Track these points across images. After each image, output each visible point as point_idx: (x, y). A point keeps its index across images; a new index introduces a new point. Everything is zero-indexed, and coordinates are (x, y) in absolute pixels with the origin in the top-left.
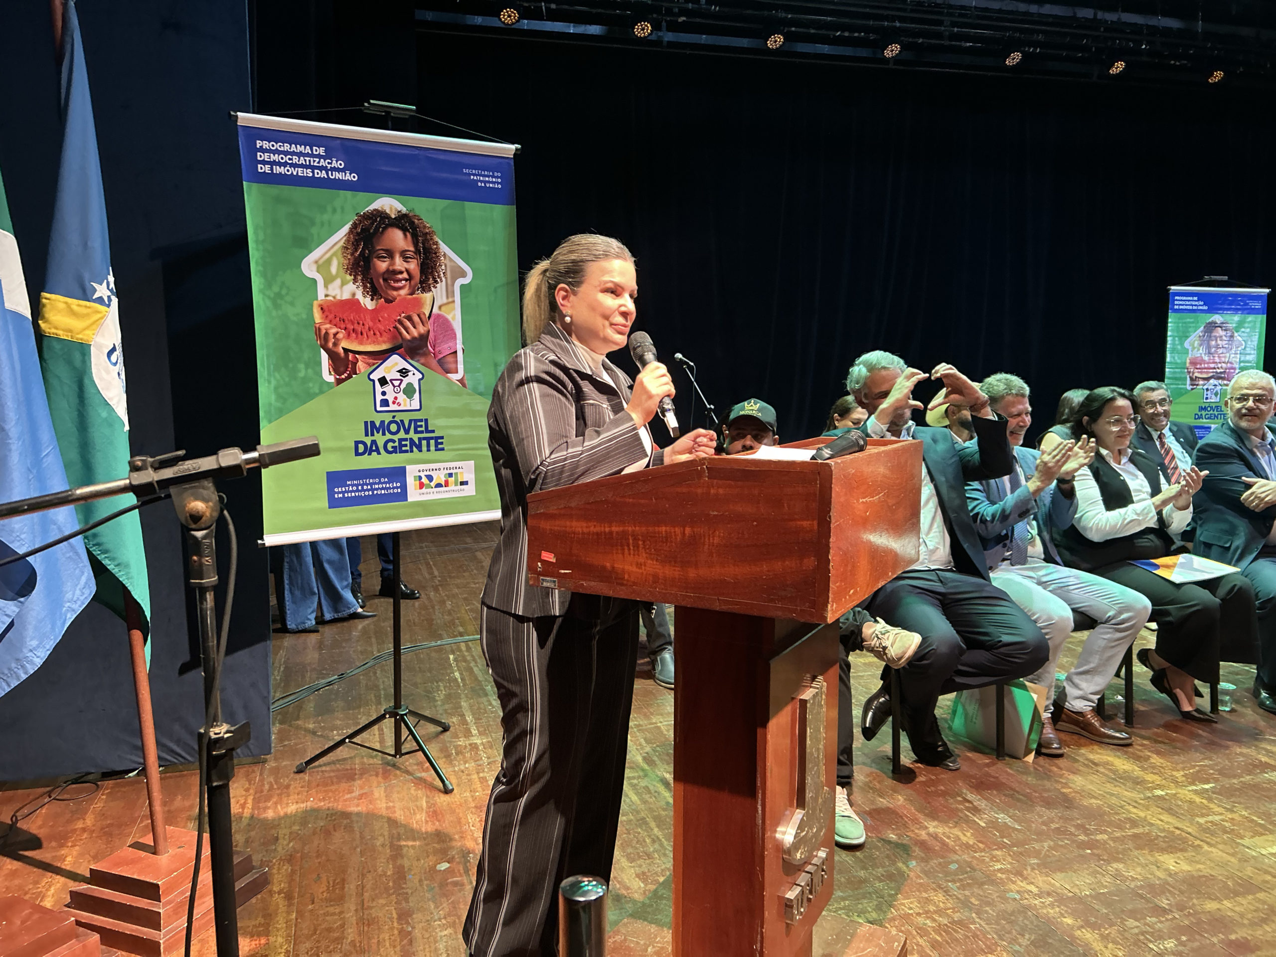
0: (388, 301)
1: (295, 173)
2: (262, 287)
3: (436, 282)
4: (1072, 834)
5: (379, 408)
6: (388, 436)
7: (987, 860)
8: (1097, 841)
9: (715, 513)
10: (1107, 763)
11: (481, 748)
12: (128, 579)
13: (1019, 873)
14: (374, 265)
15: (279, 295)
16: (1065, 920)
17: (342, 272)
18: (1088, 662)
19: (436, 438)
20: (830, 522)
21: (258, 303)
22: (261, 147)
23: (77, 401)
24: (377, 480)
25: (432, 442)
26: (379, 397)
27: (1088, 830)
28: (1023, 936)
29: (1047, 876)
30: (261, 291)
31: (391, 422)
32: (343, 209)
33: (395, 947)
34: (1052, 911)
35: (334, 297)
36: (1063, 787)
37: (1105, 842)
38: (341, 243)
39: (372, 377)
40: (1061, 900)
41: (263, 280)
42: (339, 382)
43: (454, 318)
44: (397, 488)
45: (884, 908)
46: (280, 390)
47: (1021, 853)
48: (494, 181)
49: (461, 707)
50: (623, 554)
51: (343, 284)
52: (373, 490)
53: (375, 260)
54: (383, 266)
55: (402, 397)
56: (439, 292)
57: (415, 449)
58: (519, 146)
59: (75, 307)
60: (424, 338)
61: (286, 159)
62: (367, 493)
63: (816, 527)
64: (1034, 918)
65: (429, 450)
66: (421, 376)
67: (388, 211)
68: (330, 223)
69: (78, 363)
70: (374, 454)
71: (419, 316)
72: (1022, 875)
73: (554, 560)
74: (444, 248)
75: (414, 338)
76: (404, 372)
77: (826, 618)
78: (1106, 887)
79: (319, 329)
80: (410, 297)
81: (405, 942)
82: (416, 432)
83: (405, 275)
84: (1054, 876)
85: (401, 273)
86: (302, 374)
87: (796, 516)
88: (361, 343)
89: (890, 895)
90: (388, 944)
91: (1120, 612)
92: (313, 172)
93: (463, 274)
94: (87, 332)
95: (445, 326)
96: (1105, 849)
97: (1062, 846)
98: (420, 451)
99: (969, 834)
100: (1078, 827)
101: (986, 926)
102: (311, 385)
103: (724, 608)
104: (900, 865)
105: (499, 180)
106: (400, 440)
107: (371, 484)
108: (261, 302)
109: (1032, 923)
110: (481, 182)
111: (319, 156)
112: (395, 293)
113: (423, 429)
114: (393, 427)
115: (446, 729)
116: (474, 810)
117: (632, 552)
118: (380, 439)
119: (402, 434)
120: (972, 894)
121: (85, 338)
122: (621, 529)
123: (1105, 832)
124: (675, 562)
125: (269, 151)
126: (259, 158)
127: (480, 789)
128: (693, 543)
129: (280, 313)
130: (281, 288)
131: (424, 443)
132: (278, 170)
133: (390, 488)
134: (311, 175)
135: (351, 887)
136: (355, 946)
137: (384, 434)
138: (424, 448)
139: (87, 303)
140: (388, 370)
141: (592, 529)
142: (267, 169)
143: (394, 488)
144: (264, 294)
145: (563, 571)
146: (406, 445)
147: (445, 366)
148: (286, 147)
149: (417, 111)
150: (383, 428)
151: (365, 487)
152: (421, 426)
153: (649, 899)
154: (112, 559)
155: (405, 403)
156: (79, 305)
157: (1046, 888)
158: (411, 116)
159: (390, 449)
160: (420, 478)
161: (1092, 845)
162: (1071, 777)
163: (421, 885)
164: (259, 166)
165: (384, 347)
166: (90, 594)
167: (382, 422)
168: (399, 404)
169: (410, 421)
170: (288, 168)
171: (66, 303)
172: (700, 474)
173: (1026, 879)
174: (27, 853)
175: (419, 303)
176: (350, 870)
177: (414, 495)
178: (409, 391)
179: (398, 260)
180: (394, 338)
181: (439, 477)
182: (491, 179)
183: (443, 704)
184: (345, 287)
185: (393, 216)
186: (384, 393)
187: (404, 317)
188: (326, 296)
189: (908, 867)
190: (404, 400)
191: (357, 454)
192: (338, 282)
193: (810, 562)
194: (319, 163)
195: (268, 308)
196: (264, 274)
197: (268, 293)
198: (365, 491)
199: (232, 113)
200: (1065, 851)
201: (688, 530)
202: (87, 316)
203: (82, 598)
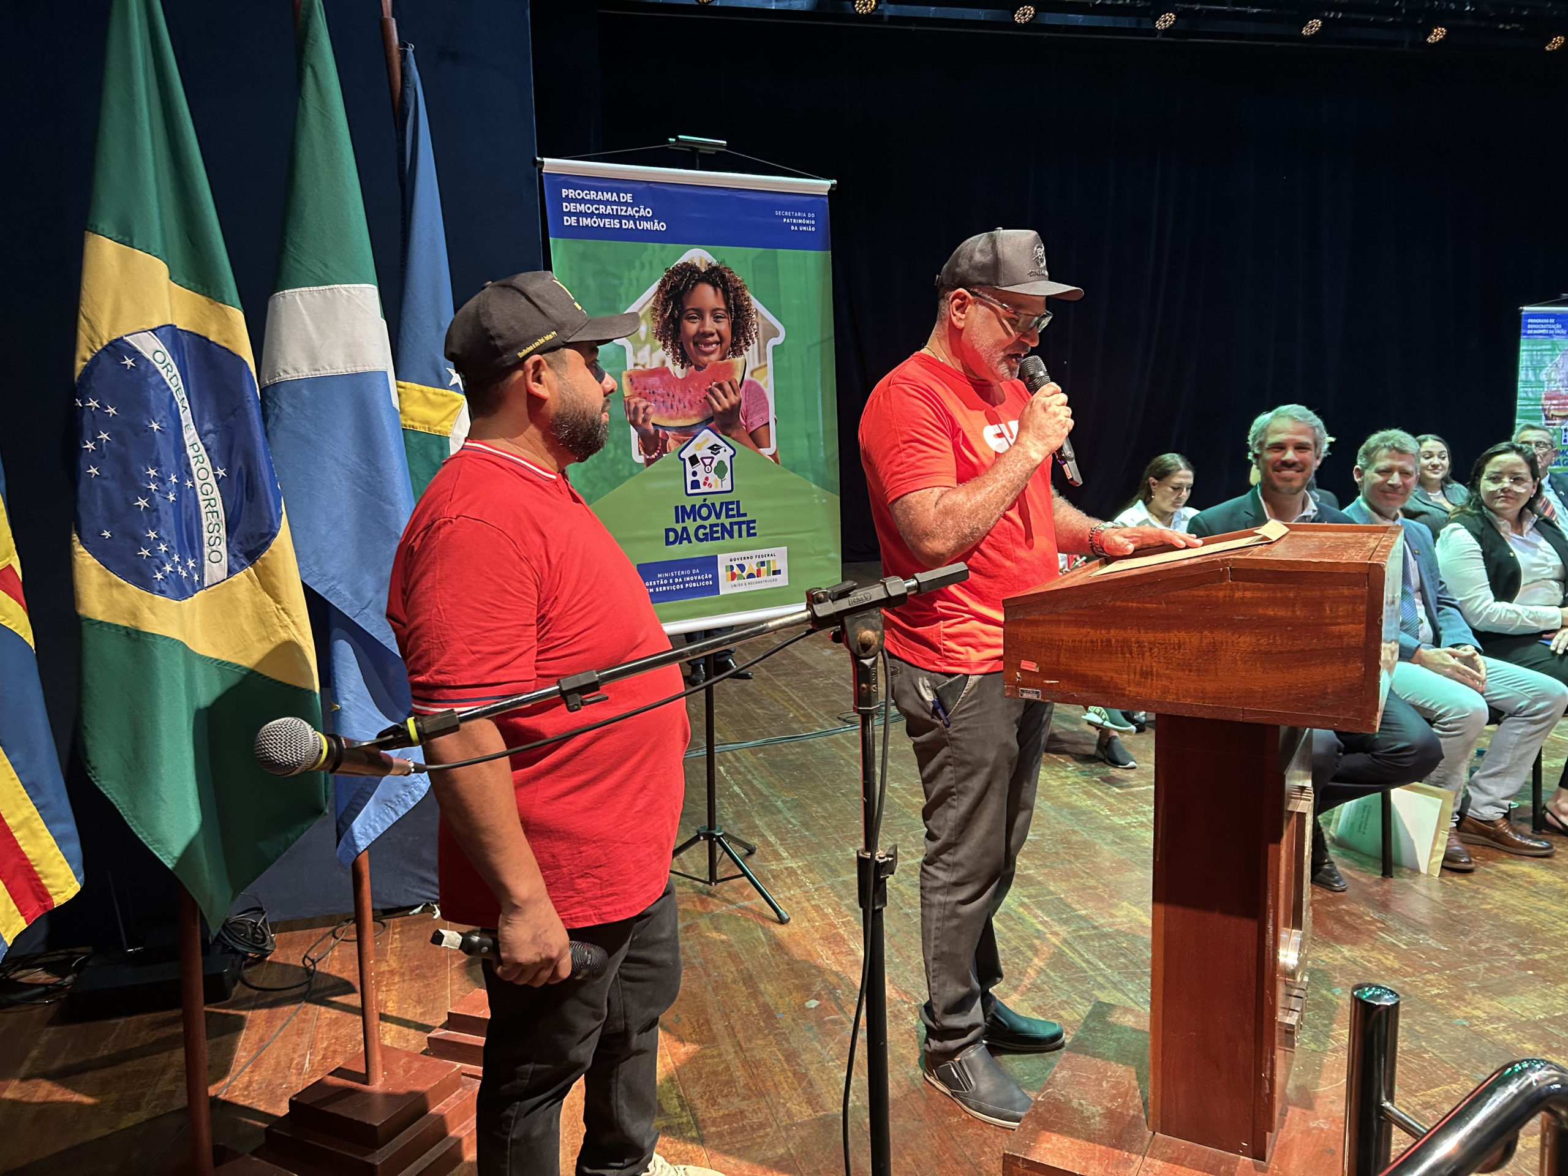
0: (699, 368)
1: (602, 225)
3: (748, 344)
4: (1506, 954)
5: (690, 491)
6: (699, 522)
7: (1421, 985)
8: (1537, 961)
9: (1241, 618)
10: (1524, 874)
11: (799, 872)
13: (1460, 998)
14: (684, 328)
16: (1525, 1046)
17: (652, 336)
18: (1498, 763)
19: (748, 523)
20: (1381, 626)
22: (567, 196)
24: (688, 572)
25: (744, 527)
26: (690, 478)
27: (1523, 949)
28: (1484, 1064)
29: (1492, 1000)
31: (701, 507)
32: (651, 263)
33: (795, 1090)
34: (1508, 1037)
35: (644, 366)
36: (1482, 903)
37: (1546, 963)
38: (650, 304)
39: (682, 456)
40: (1517, 1025)
42: (649, 462)
43: (766, 384)
44: (708, 580)
45: (1321, 1037)
47: (1456, 976)
48: (806, 223)
49: (757, 826)
51: (652, 352)
52: (684, 583)
53: (685, 321)
54: (692, 327)
55: (713, 477)
56: (750, 355)
57: (726, 535)
58: (835, 181)
59: (431, 396)
60: (735, 409)
61: (593, 209)
62: (678, 587)
63: (1364, 632)
64: (1490, 1045)
65: (740, 536)
66: (732, 452)
67: (698, 265)
68: (638, 279)
69: (436, 458)
70: (685, 542)
71: (730, 383)
72: (1464, 1000)
73: (1037, 670)
74: (755, 304)
75: (725, 410)
76: (715, 449)
78: (1560, 1009)
79: (629, 403)
80: (721, 362)
81: (804, 1084)
82: (728, 516)
83: (716, 338)
84: (1500, 999)
85: (712, 335)
86: (611, 455)
87: (1339, 621)
88: (671, 418)
89: (1325, 1026)
90: (785, 1086)
91: (1535, 701)
92: (621, 223)
93: (776, 334)
94: (445, 423)
95: (756, 392)
96: (1548, 970)
97: (1498, 967)
98: (732, 537)
99: (1391, 957)
100: (1511, 946)
101: (1441, 1055)
102: (620, 467)
103: (1250, 718)
104: (1324, 992)
105: (813, 222)
106: (712, 526)
107: (682, 577)
109: (1490, 1050)
110: (795, 225)
111: (626, 204)
112: (705, 359)
113: (735, 512)
114: (704, 512)
115: (751, 852)
116: (821, 941)
118: (691, 525)
119: (713, 520)
120: (1415, 1022)
121: (444, 430)
122: (1122, 635)
123: (1542, 951)
124: (1190, 671)
125: (575, 200)
126: (565, 210)
127: (818, 918)
128: (1212, 651)
131: (736, 527)
132: (585, 222)
133: (701, 580)
134: (618, 226)
135: (719, 1027)
136: (751, 1090)
137: (695, 520)
138: (736, 534)
139: (444, 391)
140: (699, 447)
141: (1085, 636)
142: (573, 221)
143: (705, 580)
145: (1048, 682)
146: (717, 532)
147: (757, 440)
148: (593, 195)
149: (727, 147)
150: (694, 512)
151: (676, 580)
152: (732, 509)
153: (1082, 1031)
155: (718, 484)
156: (435, 394)
157: (1494, 1013)
158: (718, 152)
159: (701, 536)
160: (732, 567)
161: (1534, 965)
162: (1487, 891)
163: (797, 1025)
164: (566, 219)
165: (695, 421)
167: (693, 506)
168: (710, 486)
169: (722, 504)
170: (594, 219)
171: (422, 391)
172: (1222, 577)
173: (1469, 1004)
174: (334, 999)
175: (729, 369)
176: (710, 1010)
177: (726, 587)
178: (720, 470)
179: (709, 320)
180: (704, 408)
181: (751, 566)
182: (804, 221)
183: (735, 823)
184: (654, 355)
185: (703, 270)
186: (694, 474)
187: (716, 386)
188: (636, 365)
189: (1334, 994)
190: (716, 481)
191: (668, 543)
192: (648, 347)
193: (1356, 669)
194: (626, 211)
198: (676, 584)
199: (538, 159)
200: (1504, 973)
202: (443, 405)
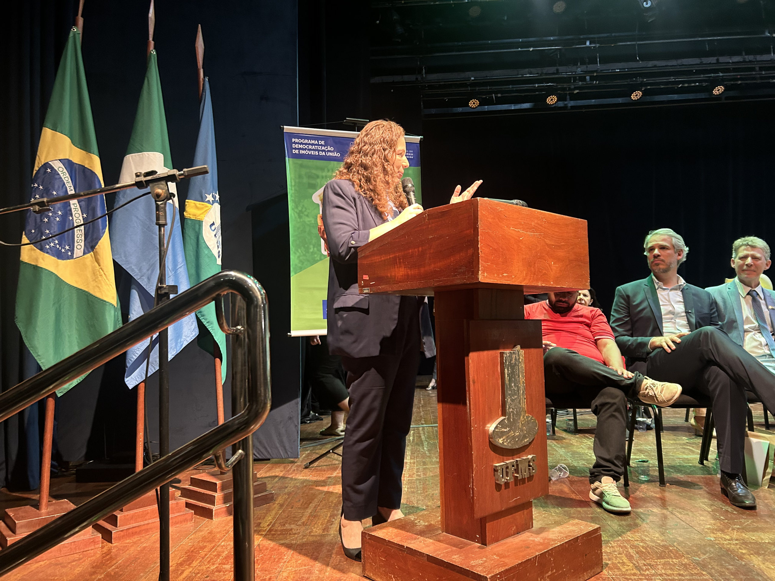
1: (310, 154)
2: (293, 207)
9: (431, 237)
12: (212, 330)
15: (301, 212)
20: (478, 228)
21: (291, 215)
22: (295, 141)
23: (196, 246)
28: (705, 554)
30: (293, 209)
32: (332, 169)
34: (734, 547)
41: (294, 204)
46: (301, 258)
50: (395, 268)
58: (422, 137)
59: (198, 205)
61: (306, 147)
63: (472, 232)
64: (718, 548)
69: (197, 229)
72: (722, 531)
73: (368, 279)
77: (478, 278)
79: (320, 228)
86: (311, 250)
87: (464, 229)
89: (622, 532)
92: (319, 153)
94: (201, 216)
101: (681, 549)
102: (316, 256)
105: (412, 154)
108: (293, 214)
109: (715, 550)
111: (322, 145)
117: (398, 266)
121: (201, 218)
122: (394, 255)
124: (415, 266)
125: (298, 143)
126: (293, 147)
128: (423, 255)
129: (301, 220)
130: (302, 208)
132: (302, 152)
135: (313, 505)
136: (303, 523)
139: (203, 203)
141: (383, 258)
142: (297, 152)
144: (294, 211)
145: (371, 283)
148: (306, 141)
154: (206, 319)
156: (200, 204)
164: (293, 150)
166: (195, 335)
170: (307, 151)
171: (195, 203)
173: (725, 533)
193: (471, 251)
194: (321, 148)
195: (296, 218)
196: (294, 201)
197: (296, 210)
199: (281, 127)
201: (420, 249)
202: (202, 208)
203: (191, 336)
